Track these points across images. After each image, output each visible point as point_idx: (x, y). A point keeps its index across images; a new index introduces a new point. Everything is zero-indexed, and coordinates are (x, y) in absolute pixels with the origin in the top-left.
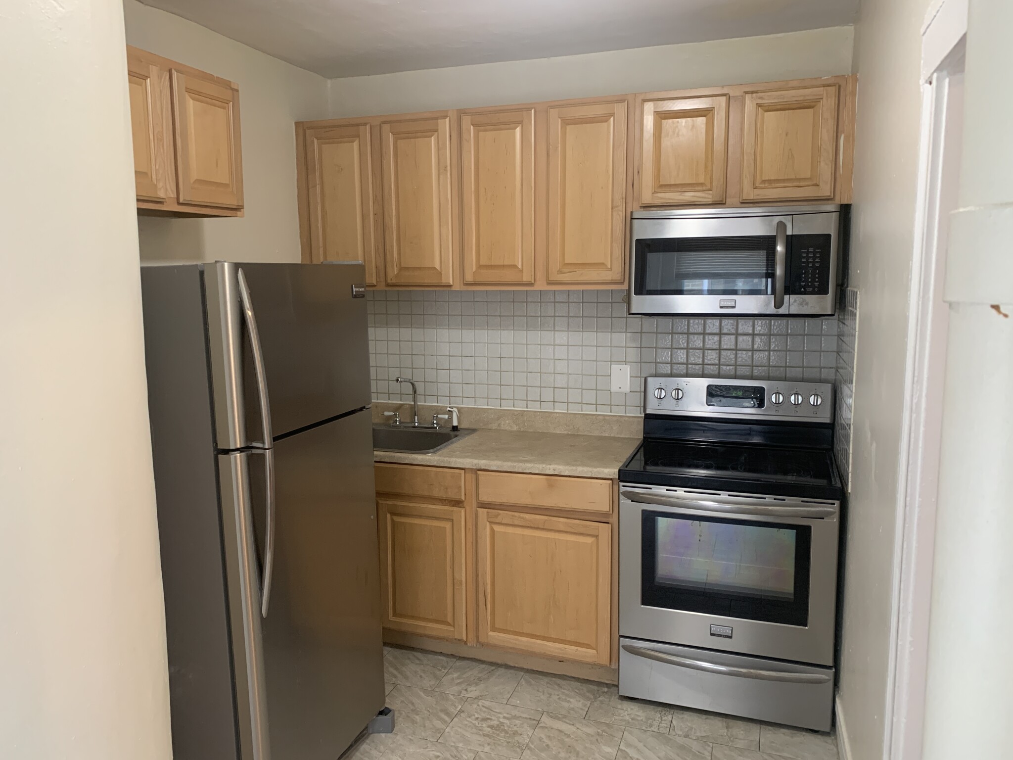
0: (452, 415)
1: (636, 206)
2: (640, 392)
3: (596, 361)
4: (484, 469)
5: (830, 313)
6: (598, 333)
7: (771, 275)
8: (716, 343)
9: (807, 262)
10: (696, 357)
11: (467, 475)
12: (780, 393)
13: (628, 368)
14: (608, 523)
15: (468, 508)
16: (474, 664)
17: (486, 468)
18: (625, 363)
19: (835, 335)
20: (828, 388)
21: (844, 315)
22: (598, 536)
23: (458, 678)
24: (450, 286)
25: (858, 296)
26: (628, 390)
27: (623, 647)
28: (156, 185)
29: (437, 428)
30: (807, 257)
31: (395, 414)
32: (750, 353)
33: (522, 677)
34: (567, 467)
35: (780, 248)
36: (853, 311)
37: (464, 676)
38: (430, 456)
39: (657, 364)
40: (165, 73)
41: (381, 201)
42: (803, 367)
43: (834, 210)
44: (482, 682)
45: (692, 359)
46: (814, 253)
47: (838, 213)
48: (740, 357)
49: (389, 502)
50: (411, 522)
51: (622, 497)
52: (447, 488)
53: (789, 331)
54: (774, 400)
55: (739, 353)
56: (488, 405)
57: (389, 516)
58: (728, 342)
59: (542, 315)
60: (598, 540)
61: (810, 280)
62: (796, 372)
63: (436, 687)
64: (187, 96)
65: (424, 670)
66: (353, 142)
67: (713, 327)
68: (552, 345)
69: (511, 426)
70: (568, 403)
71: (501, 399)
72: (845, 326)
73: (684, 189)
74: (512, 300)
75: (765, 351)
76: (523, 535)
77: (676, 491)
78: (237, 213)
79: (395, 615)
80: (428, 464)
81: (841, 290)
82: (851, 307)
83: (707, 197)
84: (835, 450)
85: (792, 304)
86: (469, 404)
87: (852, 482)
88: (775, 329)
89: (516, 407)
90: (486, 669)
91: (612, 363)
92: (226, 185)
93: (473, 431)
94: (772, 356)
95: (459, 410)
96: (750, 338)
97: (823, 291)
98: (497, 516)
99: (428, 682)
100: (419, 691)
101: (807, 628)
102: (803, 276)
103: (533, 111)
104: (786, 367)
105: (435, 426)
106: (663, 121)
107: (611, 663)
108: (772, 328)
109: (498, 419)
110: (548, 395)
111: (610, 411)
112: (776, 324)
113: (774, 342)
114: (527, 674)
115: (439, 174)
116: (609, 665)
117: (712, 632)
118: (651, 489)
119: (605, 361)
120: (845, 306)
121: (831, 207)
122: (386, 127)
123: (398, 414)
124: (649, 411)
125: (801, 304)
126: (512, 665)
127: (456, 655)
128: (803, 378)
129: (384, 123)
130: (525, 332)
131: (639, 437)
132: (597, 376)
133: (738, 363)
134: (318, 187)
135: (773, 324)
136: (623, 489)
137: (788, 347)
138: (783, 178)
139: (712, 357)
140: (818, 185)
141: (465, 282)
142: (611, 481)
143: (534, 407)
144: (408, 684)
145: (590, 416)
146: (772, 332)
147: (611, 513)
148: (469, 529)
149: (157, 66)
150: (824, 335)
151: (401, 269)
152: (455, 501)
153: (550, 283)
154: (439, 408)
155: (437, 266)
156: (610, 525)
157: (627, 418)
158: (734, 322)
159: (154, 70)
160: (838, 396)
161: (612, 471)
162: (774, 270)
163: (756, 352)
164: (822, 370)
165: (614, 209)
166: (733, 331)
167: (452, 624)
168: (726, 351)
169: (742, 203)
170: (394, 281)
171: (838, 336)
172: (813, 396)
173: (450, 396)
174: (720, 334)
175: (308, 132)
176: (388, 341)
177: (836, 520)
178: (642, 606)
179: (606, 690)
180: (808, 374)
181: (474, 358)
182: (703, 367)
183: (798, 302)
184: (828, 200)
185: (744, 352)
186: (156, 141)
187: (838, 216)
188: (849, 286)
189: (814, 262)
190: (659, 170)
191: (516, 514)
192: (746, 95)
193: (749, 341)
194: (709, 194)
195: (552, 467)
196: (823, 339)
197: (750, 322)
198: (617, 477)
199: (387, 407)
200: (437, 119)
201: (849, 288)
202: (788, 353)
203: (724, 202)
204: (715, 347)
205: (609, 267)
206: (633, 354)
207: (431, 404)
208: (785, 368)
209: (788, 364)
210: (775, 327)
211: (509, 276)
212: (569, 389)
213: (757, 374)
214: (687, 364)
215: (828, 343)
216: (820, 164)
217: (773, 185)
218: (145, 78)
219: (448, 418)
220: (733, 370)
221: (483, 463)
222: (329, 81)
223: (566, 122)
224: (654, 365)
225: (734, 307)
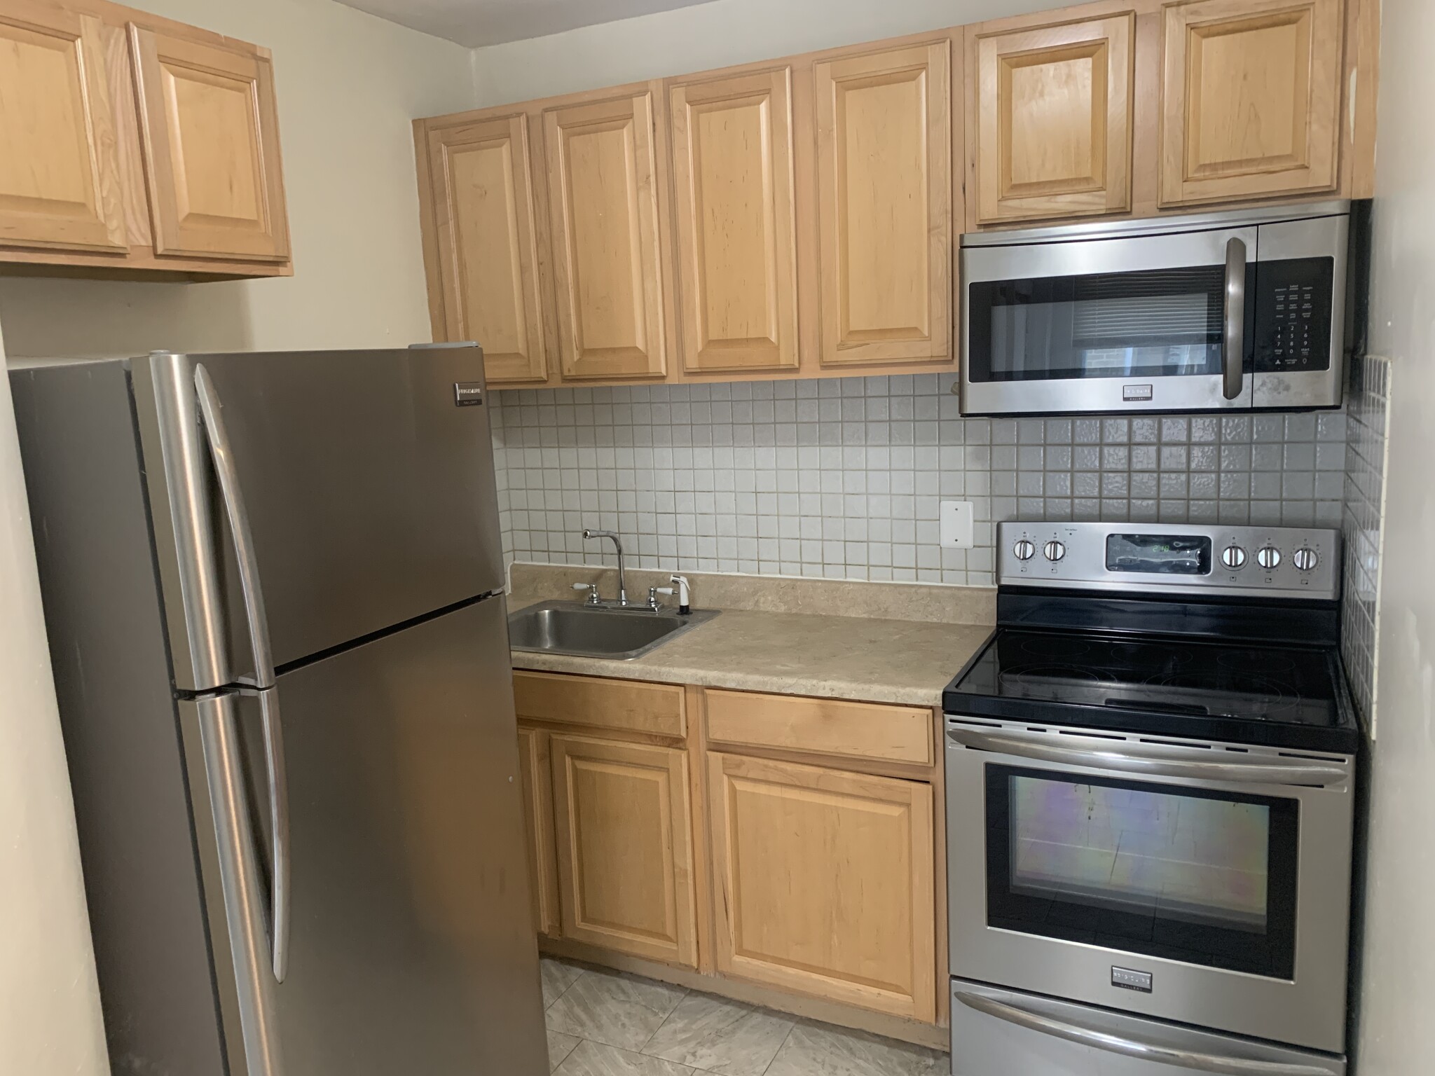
0: (679, 587)
1: (971, 226)
2: (992, 547)
3: (914, 495)
4: (715, 686)
5: (1332, 404)
6: (916, 448)
7: (1215, 338)
8: (1123, 461)
9: (1287, 311)
10: (1088, 484)
11: (688, 695)
12: (1236, 548)
13: (970, 505)
14: (928, 782)
15: (692, 750)
16: (714, 1003)
17: (719, 685)
18: (965, 497)
19: (1342, 442)
20: (1328, 539)
21: (1359, 406)
22: (910, 804)
23: (684, 1031)
24: (663, 377)
25: (1389, 370)
26: (970, 544)
27: (956, 994)
28: (104, 225)
29: (656, 609)
30: (1287, 302)
31: (590, 587)
32: (1183, 477)
33: (791, 1030)
34: (854, 685)
35: (1234, 289)
36: (1378, 401)
37: (694, 1027)
38: (630, 663)
39: (1020, 499)
40: (117, 30)
41: (547, 241)
42: (1281, 500)
43: (1338, 212)
44: (722, 1040)
45: (1081, 489)
46: (1300, 293)
47: (1347, 217)
48: (1165, 484)
49: (569, 739)
50: (603, 770)
51: (948, 738)
52: (656, 717)
53: (1255, 437)
54: (1227, 560)
55: (1163, 478)
56: (738, 571)
57: (568, 760)
58: (1144, 457)
59: (822, 420)
60: (909, 811)
61: (1292, 344)
62: (1269, 509)
63: (645, 1047)
64: (162, 67)
65: (629, 1014)
66: (501, 145)
67: (1116, 433)
68: (840, 470)
69: (775, 605)
70: (869, 566)
71: (759, 561)
72: (1362, 426)
73: (1056, 190)
74: (772, 397)
75: (1211, 472)
76: (783, 799)
77: (1044, 731)
78: (278, 270)
79: (585, 918)
80: (626, 676)
81: (1352, 358)
82: (1374, 391)
83: (1098, 202)
84: (1343, 647)
85: (1259, 389)
86: (707, 569)
87: (1378, 721)
88: (1229, 434)
89: (784, 574)
90: (732, 1014)
91: (942, 497)
92: (253, 223)
93: (712, 613)
94: (1224, 482)
95: (692, 580)
96: (1182, 451)
97: (1318, 362)
98: (738, 766)
99: (633, 1037)
100: (616, 1053)
101: (1292, 983)
102: (1279, 336)
103: (787, 71)
104: (1250, 500)
105: (653, 606)
106: (1014, 70)
107: (939, 1017)
108: (1224, 432)
109: (755, 593)
110: (835, 553)
111: (940, 581)
112: (1231, 424)
113: (1227, 456)
114: (800, 1026)
115: (638, 190)
116: (934, 1023)
117: (1114, 980)
118: (1000, 726)
119: (930, 495)
120: (1361, 390)
121: (1333, 206)
122: (551, 118)
123: (596, 587)
124: (1004, 582)
125: (1276, 389)
126: (776, 1008)
127: (687, 986)
128: (1281, 519)
129: (546, 110)
130: (795, 448)
131: (991, 625)
132: (916, 520)
133: (1162, 495)
134: (451, 223)
135: (1224, 424)
136: (951, 727)
137: (1253, 465)
138: (1239, 158)
139: (1116, 483)
140: (1307, 168)
141: (685, 371)
142: (930, 711)
143: (814, 573)
144: (601, 1040)
145: (906, 589)
146: (1223, 439)
147: (933, 765)
148: (696, 785)
149: (97, 18)
150: (1320, 442)
151: (585, 352)
152: (671, 738)
153: (826, 366)
154: (661, 576)
155: (640, 345)
156: (930, 787)
157: (968, 592)
158: (1154, 423)
159: (89, 26)
160: (1350, 550)
161: (933, 695)
162: (1222, 330)
163: (1195, 474)
164: (1318, 503)
165: (932, 232)
166: (1153, 439)
167: (675, 940)
168: (1141, 475)
169: (1161, 209)
170: (573, 373)
171: (1348, 443)
172: (1301, 552)
173: (677, 557)
174: (1130, 445)
175: (431, 134)
176: (579, 469)
177: (1347, 790)
178: (989, 928)
179: (931, 1062)
180: (1290, 511)
181: (713, 493)
182: (1101, 502)
183: (1270, 386)
184: (1327, 193)
185: (1173, 476)
186: (99, 148)
187: (1347, 221)
188: (1369, 350)
189: (1299, 311)
190: (1009, 159)
191: (771, 763)
192: (1167, 9)
193: (1181, 455)
194: (1100, 196)
195: (829, 684)
196: (1318, 449)
197: (1182, 422)
198: (940, 703)
199: (580, 575)
200: (630, 97)
201: (1369, 357)
202: (1253, 474)
203: (1129, 210)
204: (1120, 467)
205: (927, 334)
206: (977, 482)
207: (649, 570)
208: (1247, 502)
209: (1253, 494)
210: (1228, 431)
211: (757, 357)
212: (870, 544)
213: (1196, 513)
214: (1072, 497)
215: (1331, 457)
216: (1310, 127)
217: (1220, 173)
218: (73, 38)
219: (673, 593)
220: (1155, 508)
221: (712, 676)
222: (473, 52)
223: (846, 85)
224: (1015, 500)
225: (1150, 398)
